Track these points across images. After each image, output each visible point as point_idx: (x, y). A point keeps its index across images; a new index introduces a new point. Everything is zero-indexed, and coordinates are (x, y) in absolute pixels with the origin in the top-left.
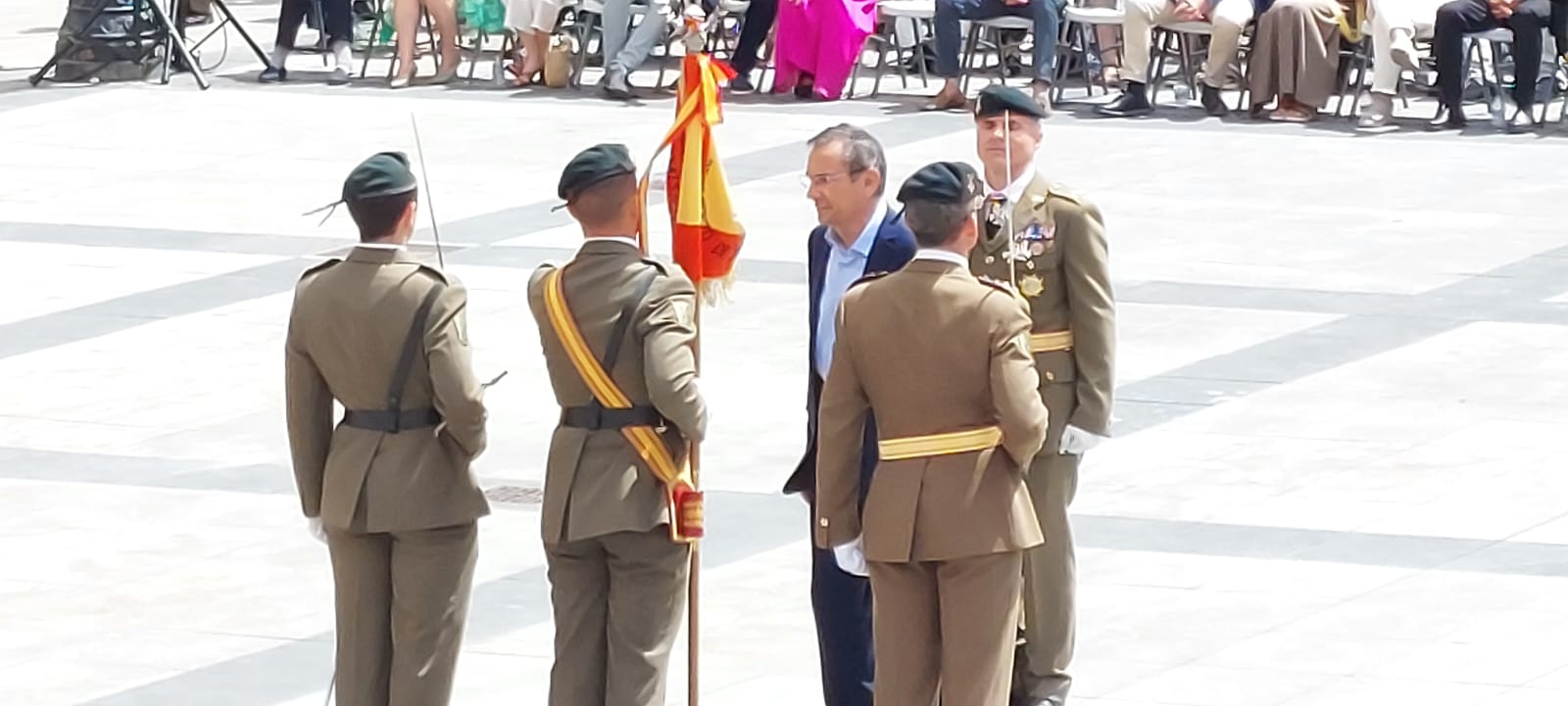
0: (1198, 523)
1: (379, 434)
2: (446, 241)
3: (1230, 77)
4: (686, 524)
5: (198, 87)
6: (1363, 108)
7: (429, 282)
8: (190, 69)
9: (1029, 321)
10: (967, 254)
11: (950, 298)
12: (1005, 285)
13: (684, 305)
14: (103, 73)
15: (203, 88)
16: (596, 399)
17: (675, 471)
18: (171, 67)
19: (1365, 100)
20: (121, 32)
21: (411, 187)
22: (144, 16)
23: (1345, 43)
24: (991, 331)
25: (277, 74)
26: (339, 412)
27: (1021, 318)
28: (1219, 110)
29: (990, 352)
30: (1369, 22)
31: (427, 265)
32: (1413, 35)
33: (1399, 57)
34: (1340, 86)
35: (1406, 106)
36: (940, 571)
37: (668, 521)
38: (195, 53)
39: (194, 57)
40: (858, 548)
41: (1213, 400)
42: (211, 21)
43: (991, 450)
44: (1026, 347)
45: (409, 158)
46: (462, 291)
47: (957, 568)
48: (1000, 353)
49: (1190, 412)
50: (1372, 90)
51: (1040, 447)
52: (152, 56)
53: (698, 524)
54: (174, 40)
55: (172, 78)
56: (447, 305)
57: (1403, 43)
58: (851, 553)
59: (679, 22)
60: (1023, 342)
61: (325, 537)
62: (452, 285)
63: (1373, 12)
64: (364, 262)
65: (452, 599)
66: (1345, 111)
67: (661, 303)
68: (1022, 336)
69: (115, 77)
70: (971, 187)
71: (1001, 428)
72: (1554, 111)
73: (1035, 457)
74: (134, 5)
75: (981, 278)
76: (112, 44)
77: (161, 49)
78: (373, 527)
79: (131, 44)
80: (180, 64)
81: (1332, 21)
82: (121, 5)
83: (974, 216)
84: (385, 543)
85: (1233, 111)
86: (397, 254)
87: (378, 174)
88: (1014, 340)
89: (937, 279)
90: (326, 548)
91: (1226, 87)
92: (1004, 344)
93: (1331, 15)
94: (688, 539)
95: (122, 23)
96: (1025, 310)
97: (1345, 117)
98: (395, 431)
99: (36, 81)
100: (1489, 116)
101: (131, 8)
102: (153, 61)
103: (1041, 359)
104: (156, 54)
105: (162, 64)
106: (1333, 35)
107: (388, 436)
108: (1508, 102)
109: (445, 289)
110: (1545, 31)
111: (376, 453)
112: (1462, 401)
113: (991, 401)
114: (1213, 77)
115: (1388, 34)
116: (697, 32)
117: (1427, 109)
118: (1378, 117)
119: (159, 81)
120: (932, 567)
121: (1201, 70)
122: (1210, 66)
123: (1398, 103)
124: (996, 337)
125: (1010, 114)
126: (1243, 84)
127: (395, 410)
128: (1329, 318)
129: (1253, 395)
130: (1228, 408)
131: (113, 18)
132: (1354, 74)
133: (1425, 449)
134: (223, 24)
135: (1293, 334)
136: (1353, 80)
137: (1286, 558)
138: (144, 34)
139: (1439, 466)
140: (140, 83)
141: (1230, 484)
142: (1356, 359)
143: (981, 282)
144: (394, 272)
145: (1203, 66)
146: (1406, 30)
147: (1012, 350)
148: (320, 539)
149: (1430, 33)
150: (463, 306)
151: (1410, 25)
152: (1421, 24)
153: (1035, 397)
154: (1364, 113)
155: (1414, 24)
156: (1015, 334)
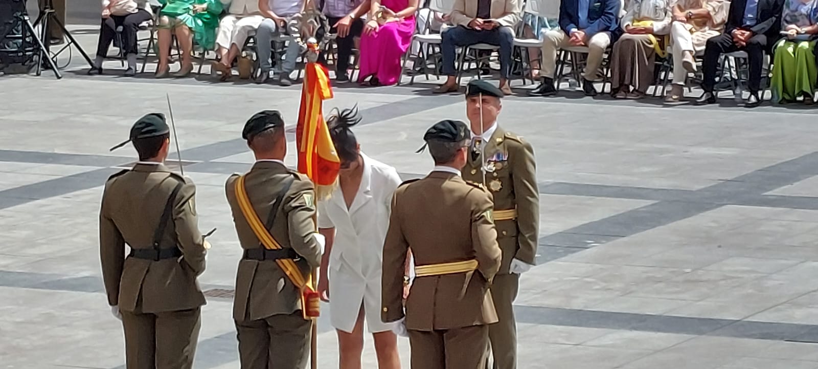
0: (580, 310)
1: (149, 261)
2: (183, 159)
3: (598, 75)
4: (311, 310)
5: (56, 78)
6: (667, 92)
7: (175, 182)
8: (52, 68)
9: (493, 204)
10: (460, 169)
11: (451, 191)
12: (481, 186)
13: (309, 196)
14: (5, 69)
15: (59, 78)
16: (262, 244)
17: (304, 282)
18: (41, 68)
19: (669, 88)
20: (15, 48)
21: (167, 132)
22: (27, 40)
23: (658, 58)
24: (472, 209)
25: (97, 71)
26: (128, 250)
27: (488, 202)
28: (593, 93)
29: (471, 220)
30: (672, 48)
31: (174, 172)
32: (694, 52)
33: (687, 65)
34: (655, 81)
35: (690, 91)
36: (445, 334)
37: (301, 308)
38: (54, 59)
39: (53, 61)
40: (402, 323)
41: (589, 246)
42: (63, 43)
43: (472, 272)
44: (491, 218)
45: (166, 117)
46: (193, 187)
47: (454, 333)
48: (476, 221)
49: (576, 251)
50: (673, 82)
51: (498, 270)
52: (32, 61)
53: (317, 309)
54: (44, 52)
55: (42, 72)
56: (185, 194)
57: (689, 58)
58: (399, 326)
59: (305, 46)
60: (488, 215)
61: (121, 317)
62: (188, 184)
63: (673, 42)
64: (141, 171)
65: (186, 349)
66: (658, 93)
67: (298, 195)
68: (488, 212)
69: (13, 72)
70: (463, 134)
71: (477, 260)
72: (768, 95)
73: (495, 275)
74: (22, 34)
75: (467, 181)
76: (11, 55)
77: (36, 57)
78: (144, 312)
79: (21, 54)
80: (47, 65)
81: (652, 46)
82: (15, 34)
83: (465, 149)
84: (152, 318)
85: (599, 93)
86: (159, 167)
87: (149, 125)
88: (484, 214)
89: (444, 182)
90: (121, 322)
91: (595, 80)
92: (478, 217)
93: (651, 43)
94: (312, 318)
95: (16, 43)
96: (490, 199)
97: (658, 97)
98: (158, 260)
100: (733, 97)
101: (21, 36)
102: (33, 63)
103: (498, 224)
104: (34, 60)
105: (37, 65)
106: (651, 53)
107: (154, 263)
108: (744, 90)
109: (184, 186)
110: (764, 52)
111: (148, 272)
112: (720, 247)
113: (472, 246)
114: (590, 75)
115: (681, 53)
116: (314, 51)
118: (675, 97)
119: (35, 74)
120: (441, 333)
121: (583, 72)
122: (587, 70)
123: (686, 89)
124: (474, 213)
125: (482, 95)
126: (605, 80)
127: (157, 249)
128: (650, 202)
129: (610, 243)
130: (595, 249)
131: (11, 41)
132: (663, 74)
133: (700, 272)
134: (69, 45)
135: (631, 211)
136: (662, 77)
137: (626, 329)
138: (27, 49)
139: (707, 281)
140: (25, 75)
141: (597, 290)
142: (664, 224)
143: (467, 183)
144: (157, 176)
145: (584, 70)
146: (690, 51)
147: (483, 219)
148: (118, 317)
149: (702, 54)
150: (193, 194)
151: (692, 49)
152: (698, 49)
153: (495, 244)
154: (668, 95)
155: (694, 49)
156: (485, 211)
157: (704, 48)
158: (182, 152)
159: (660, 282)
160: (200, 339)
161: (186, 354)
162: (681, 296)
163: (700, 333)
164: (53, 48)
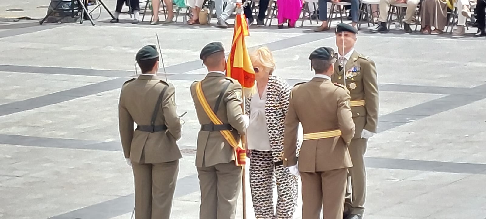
0: (403, 160)
1: (148, 133)
2: (167, 72)
3: (413, 21)
4: (240, 160)
5: (92, 25)
7: (163, 86)
8: (89, 19)
9: (350, 97)
10: (330, 76)
11: (325, 89)
12: (342, 86)
13: (239, 93)
14: (62, 20)
15: (93, 25)
16: (212, 122)
17: (237, 144)
18: (83, 19)
19: (455, 27)
20: (68, 8)
21: (157, 56)
22: (75, 3)
23: (449, 10)
24: (338, 99)
25: (116, 21)
26: (135, 126)
27: (347, 96)
28: (409, 31)
29: (337, 106)
31: (162, 80)
32: (470, 7)
34: (447, 23)
36: (322, 175)
37: (235, 160)
38: (91, 14)
39: (90, 15)
40: (296, 167)
41: (408, 121)
42: (96, 4)
43: (339, 137)
44: (349, 105)
45: (157, 47)
46: (174, 88)
47: (327, 174)
48: (340, 107)
49: (400, 125)
50: (458, 24)
51: (353, 137)
52: (77, 15)
54: (84, 10)
55: (83, 22)
56: (169, 93)
57: (466, 10)
58: (294, 169)
60: (347, 103)
61: (132, 165)
62: (170, 87)
64: (143, 79)
66: (449, 31)
67: (232, 92)
68: (347, 101)
69: (66, 22)
70: (332, 55)
71: (341, 130)
73: (352, 139)
75: (335, 84)
76: (65, 11)
77: (80, 13)
78: (146, 162)
79: (71, 11)
80: (86, 17)
81: (445, 3)
83: (333, 64)
84: (150, 167)
85: (414, 31)
86: (153, 77)
87: (147, 52)
88: (345, 103)
89: (321, 84)
90: (132, 167)
91: (411, 24)
92: (341, 104)
93: (445, 1)
95: (68, 5)
96: (348, 94)
97: (448, 33)
98: (153, 131)
99: (41, 23)
101: (71, 0)
102: (78, 17)
104: (79, 15)
105: (80, 18)
107: (151, 134)
109: (168, 88)
111: (147, 139)
113: (338, 122)
114: (407, 21)
115: (462, 7)
117: (475, 30)
118: (458, 33)
119: (80, 23)
120: (319, 174)
121: (404, 18)
122: (406, 17)
124: (339, 101)
126: (417, 23)
127: (153, 126)
128: (444, 96)
129: (420, 120)
130: (413, 123)
131: (66, 3)
132: (452, 19)
133: (474, 136)
134: (99, 5)
135: (433, 101)
136: (451, 21)
137: (430, 171)
138: (75, 8)
139: (479, 142)
140: (73, 24)
141: (413, 147)
142: (452, 109)
143: (335, 85)
144: (152, 83)
145: (404, 17)
146: (467, 6)
147: (344, 106)
148: (130, 165)
149: (475, 7)
150: (174, 93)
151: (468, 4)
152: (472, 4)
153: (351, 120)
154: (455, 32)
155: (470, 4)
156: (345, 101)
157: (476, 3)
158: (166, 67)
159: (451, 143)
160: (178, 178)
161: (170, 187)
162: (464, 151)
163: (475, 172)
164: (89, 8)
